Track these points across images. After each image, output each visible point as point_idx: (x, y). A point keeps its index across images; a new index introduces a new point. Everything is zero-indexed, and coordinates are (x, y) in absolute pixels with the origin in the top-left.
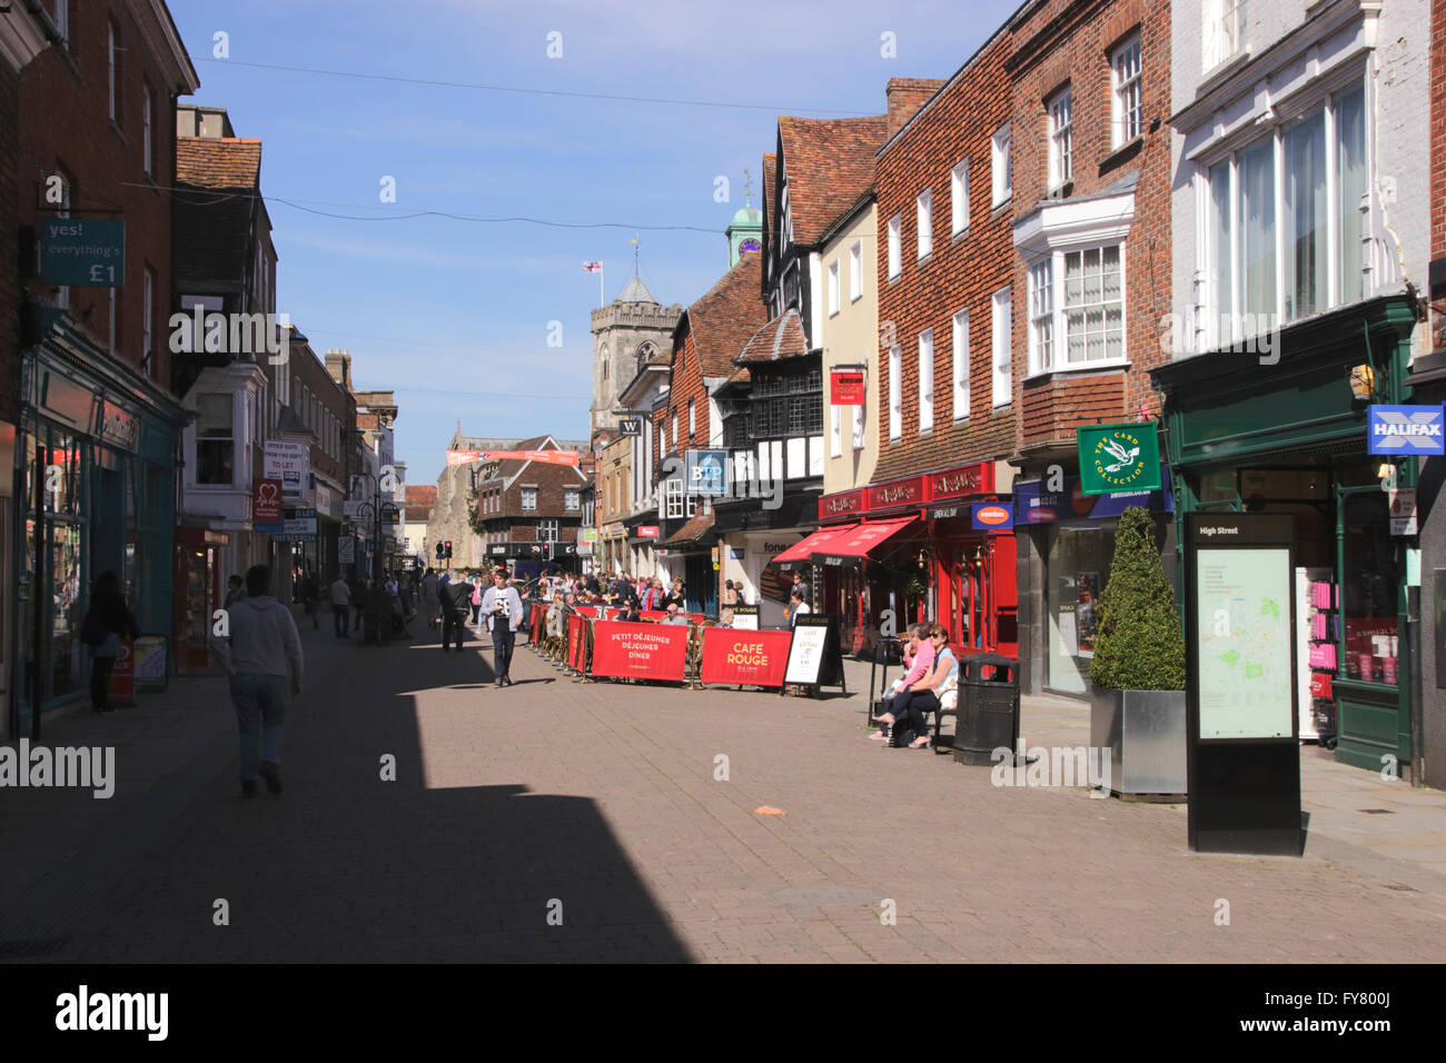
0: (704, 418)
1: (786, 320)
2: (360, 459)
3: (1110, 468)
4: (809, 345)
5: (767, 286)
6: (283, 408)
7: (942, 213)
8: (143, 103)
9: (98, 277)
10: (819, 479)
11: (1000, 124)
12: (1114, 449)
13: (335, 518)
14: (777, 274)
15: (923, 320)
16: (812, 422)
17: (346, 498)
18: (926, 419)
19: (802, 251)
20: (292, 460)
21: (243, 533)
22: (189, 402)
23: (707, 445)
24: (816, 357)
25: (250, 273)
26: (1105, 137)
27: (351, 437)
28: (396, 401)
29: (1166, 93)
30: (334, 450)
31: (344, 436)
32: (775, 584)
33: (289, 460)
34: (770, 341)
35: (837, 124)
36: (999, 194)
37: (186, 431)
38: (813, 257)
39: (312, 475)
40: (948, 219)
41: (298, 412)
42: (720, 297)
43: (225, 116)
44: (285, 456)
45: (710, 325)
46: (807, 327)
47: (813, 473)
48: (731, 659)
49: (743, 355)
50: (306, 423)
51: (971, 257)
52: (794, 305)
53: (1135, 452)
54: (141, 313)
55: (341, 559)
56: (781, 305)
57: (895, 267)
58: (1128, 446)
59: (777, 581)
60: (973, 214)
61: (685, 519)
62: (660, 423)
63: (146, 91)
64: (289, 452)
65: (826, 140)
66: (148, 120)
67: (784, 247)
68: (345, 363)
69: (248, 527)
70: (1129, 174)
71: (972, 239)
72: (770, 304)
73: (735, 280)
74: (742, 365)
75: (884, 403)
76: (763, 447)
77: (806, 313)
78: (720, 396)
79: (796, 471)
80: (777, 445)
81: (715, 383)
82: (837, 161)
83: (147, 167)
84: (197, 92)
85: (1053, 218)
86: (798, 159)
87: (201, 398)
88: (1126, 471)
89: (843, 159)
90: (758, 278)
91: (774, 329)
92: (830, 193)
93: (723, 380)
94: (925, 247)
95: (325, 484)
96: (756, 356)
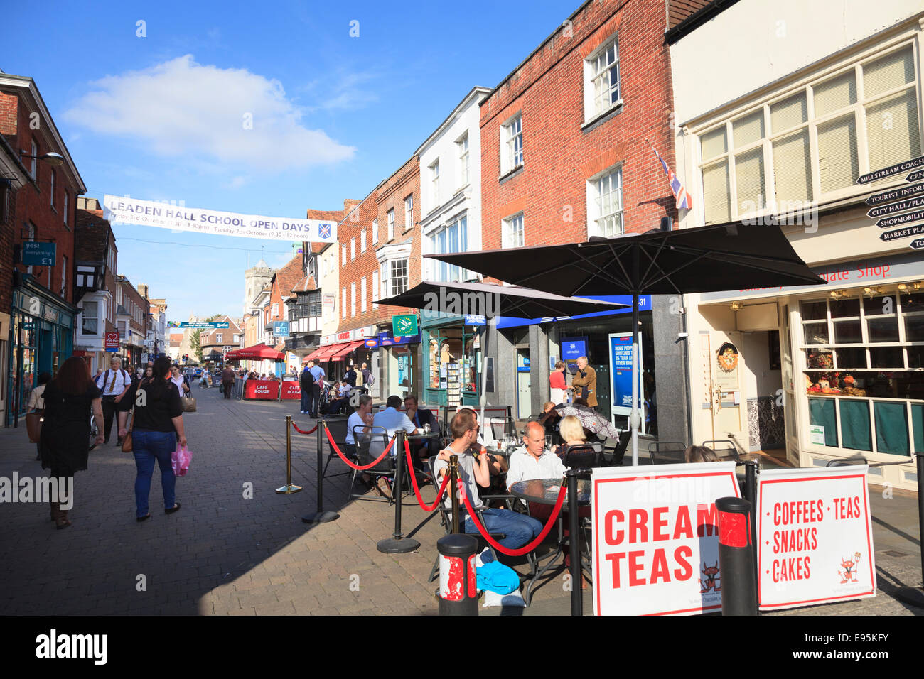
0: (281, 310)
1: (309, 278)
2: (151, 324)
3: (402, 328)
4: (317, 286)
5: (305, 266)
6: (119, 306)
7: (358, 245)
8: (64, 199)
9: (45, 262)
10: (320, 331)
11: (375, 218)
12: (403, 323)
13: (140, 346)
14: (307, 262)
15: (352, 279)
16: (318, 311)
17: (145, 339)
18: (354, 312)
19: (315, 255)
21: (101, 352)
22: (80, 305)
23: (282, 319)
24: (319, 290)
25: (106, 258)
26: (404, 226)
27: (147, 316)
28: (166, 303)
29: (419, 214)
30: (139, 320)
31: (144, 316)
34: (304, 284)
35: (328, 213)
36: (375, 240)
37: (78, 315)
38: (319, 257)
39: (130, 331)
40: (360, 247)
41: (125, 307)
42: (288, 268)
43: (97, 201)
45: (284, 278)
46: (317, 280)
47: (318, 329)
48: (289, 392)
49: (294, 290)
50: (128, 311)
51: (367, 260)
52: (312, 272)
53: (410, 323)
54: (61, 273)
55: (142, 361)
56: (309, 272)
57: (344, 262)
58: (408, 322)
60: (367, 246)
61: (275, 345)
62: (267, 311)
63: (66, 194)
66: (66, 204)
67: (309, 253)
68: (146, 288)
69: (104, 350)
70: (409, 237)
71: (366, 254)
72: (305, 271)
73: (294, 263)
74: (294, 293)
75: (341, 306)
76: (301, 320)
77: (316, 276)
78: (288, 302)
79: (312, 329)
80: (306, 320)
81: (286, 298)
83: (65, 221)
84: (86, 194)
85: (386, 250)
87: (85, 303)
88: (407, 329)
90: (301, 263)
91: (305, 281)
93: (289, 297)
94: (353, 256)
95: (136, 334)
96: (299, 289)
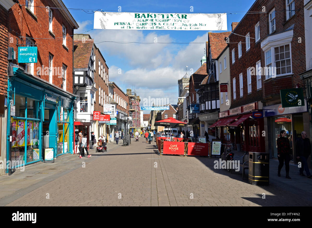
0: (195, 97)
1: (211, 75)
3: (290, 100)
4: (216, 80)
5: (208, 69)
9: (31, 60)
10: (219, 109)
15: (240, 72)
16: (217, 97)
19: (214, 61)
20: (110, 108)
31: (127, 104)
32: (211, 132)
33: (109, 108)
34: (207, 80)
38: (216, 61)
39: (118, 112)
40: (245, 48)
44: (108, 107)
45: (196, 78)
46: (215, 76)
47: (217, 108)
49: (202, 83)
51: (251, 55)
53: (297, 96)
56: (210, 73)
57: (234, 61)
59: (211, 131)
60: (251, 45)
61: (193, 119)
64: (109, 106)
65: (218, 37)
66: (65, 33)
67: (210, 60)
71: (251, 51)
72: (208, 73)
75: (232, 91)
76: (207, 102)
78: (199, 92)
79: (214, 107)
80: (210, 102)
81: (197, 90)
82: (221, 41)
83: (65, 44)
86: (213, 41)
87: (81, 94)
88: (294, 101)
89: (222, 41)
91: (208, 77)
92: (220, 48)
93: (199, 89)
94: (240, 55)
96: (205, 83)
